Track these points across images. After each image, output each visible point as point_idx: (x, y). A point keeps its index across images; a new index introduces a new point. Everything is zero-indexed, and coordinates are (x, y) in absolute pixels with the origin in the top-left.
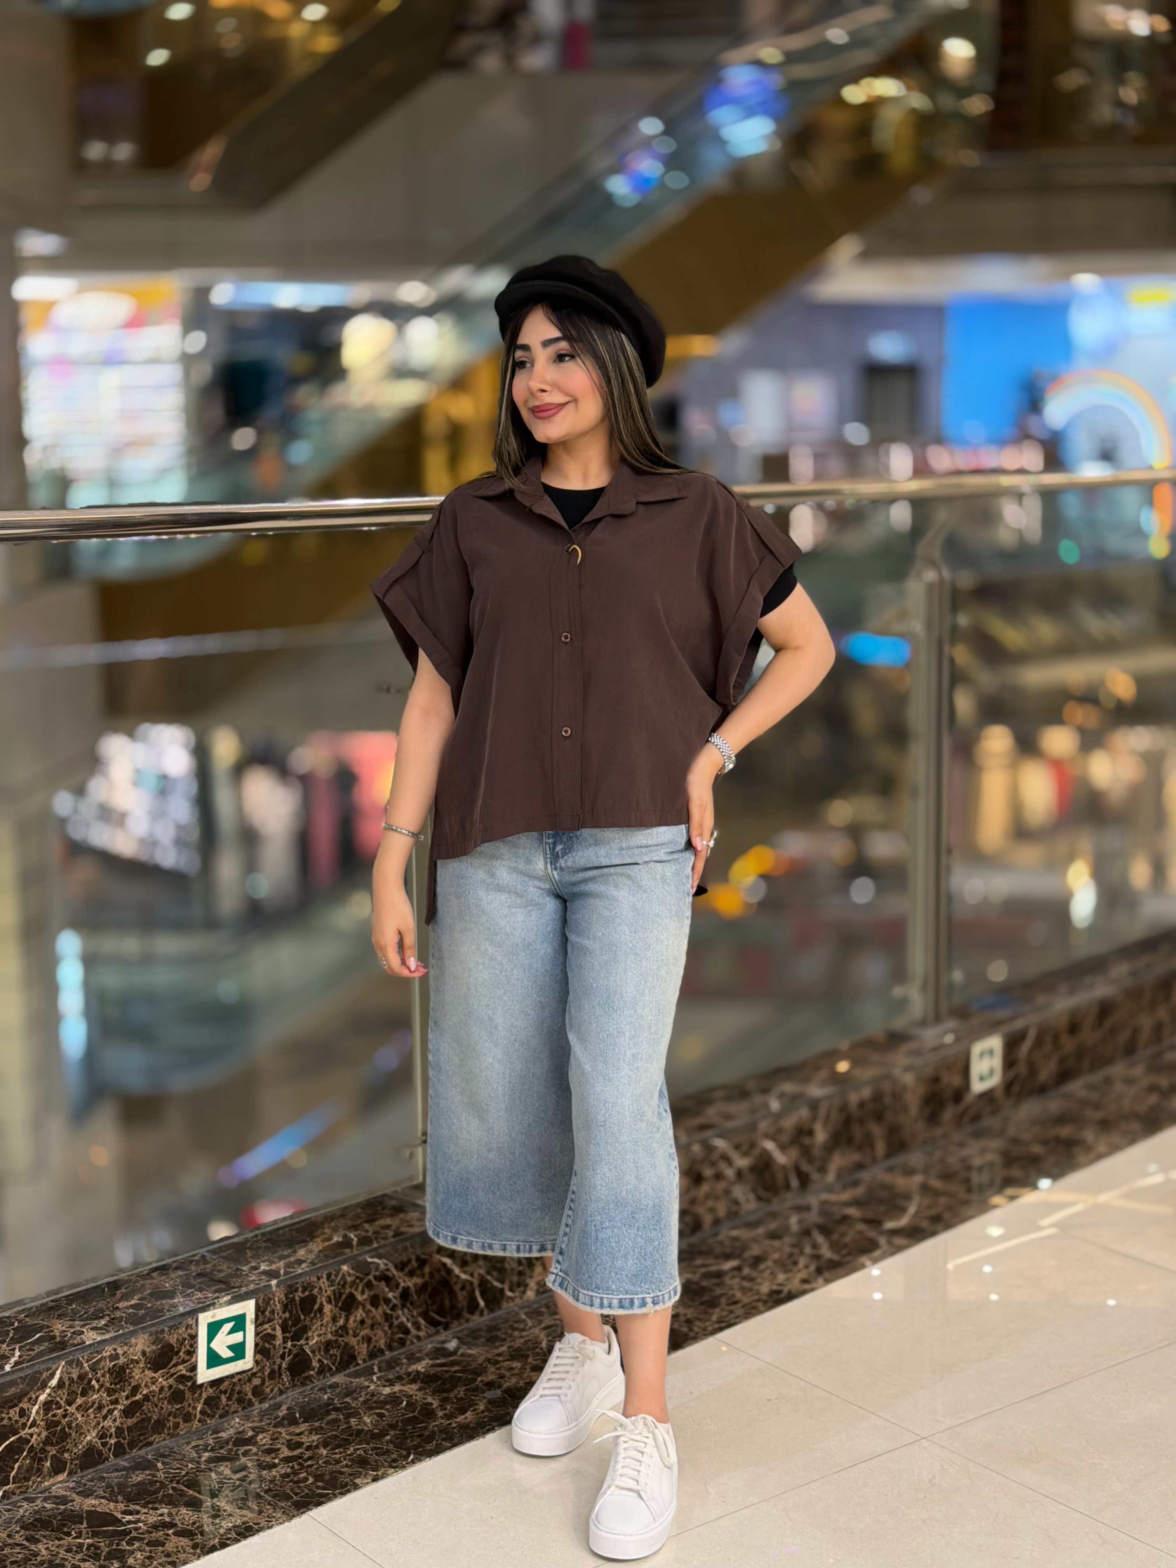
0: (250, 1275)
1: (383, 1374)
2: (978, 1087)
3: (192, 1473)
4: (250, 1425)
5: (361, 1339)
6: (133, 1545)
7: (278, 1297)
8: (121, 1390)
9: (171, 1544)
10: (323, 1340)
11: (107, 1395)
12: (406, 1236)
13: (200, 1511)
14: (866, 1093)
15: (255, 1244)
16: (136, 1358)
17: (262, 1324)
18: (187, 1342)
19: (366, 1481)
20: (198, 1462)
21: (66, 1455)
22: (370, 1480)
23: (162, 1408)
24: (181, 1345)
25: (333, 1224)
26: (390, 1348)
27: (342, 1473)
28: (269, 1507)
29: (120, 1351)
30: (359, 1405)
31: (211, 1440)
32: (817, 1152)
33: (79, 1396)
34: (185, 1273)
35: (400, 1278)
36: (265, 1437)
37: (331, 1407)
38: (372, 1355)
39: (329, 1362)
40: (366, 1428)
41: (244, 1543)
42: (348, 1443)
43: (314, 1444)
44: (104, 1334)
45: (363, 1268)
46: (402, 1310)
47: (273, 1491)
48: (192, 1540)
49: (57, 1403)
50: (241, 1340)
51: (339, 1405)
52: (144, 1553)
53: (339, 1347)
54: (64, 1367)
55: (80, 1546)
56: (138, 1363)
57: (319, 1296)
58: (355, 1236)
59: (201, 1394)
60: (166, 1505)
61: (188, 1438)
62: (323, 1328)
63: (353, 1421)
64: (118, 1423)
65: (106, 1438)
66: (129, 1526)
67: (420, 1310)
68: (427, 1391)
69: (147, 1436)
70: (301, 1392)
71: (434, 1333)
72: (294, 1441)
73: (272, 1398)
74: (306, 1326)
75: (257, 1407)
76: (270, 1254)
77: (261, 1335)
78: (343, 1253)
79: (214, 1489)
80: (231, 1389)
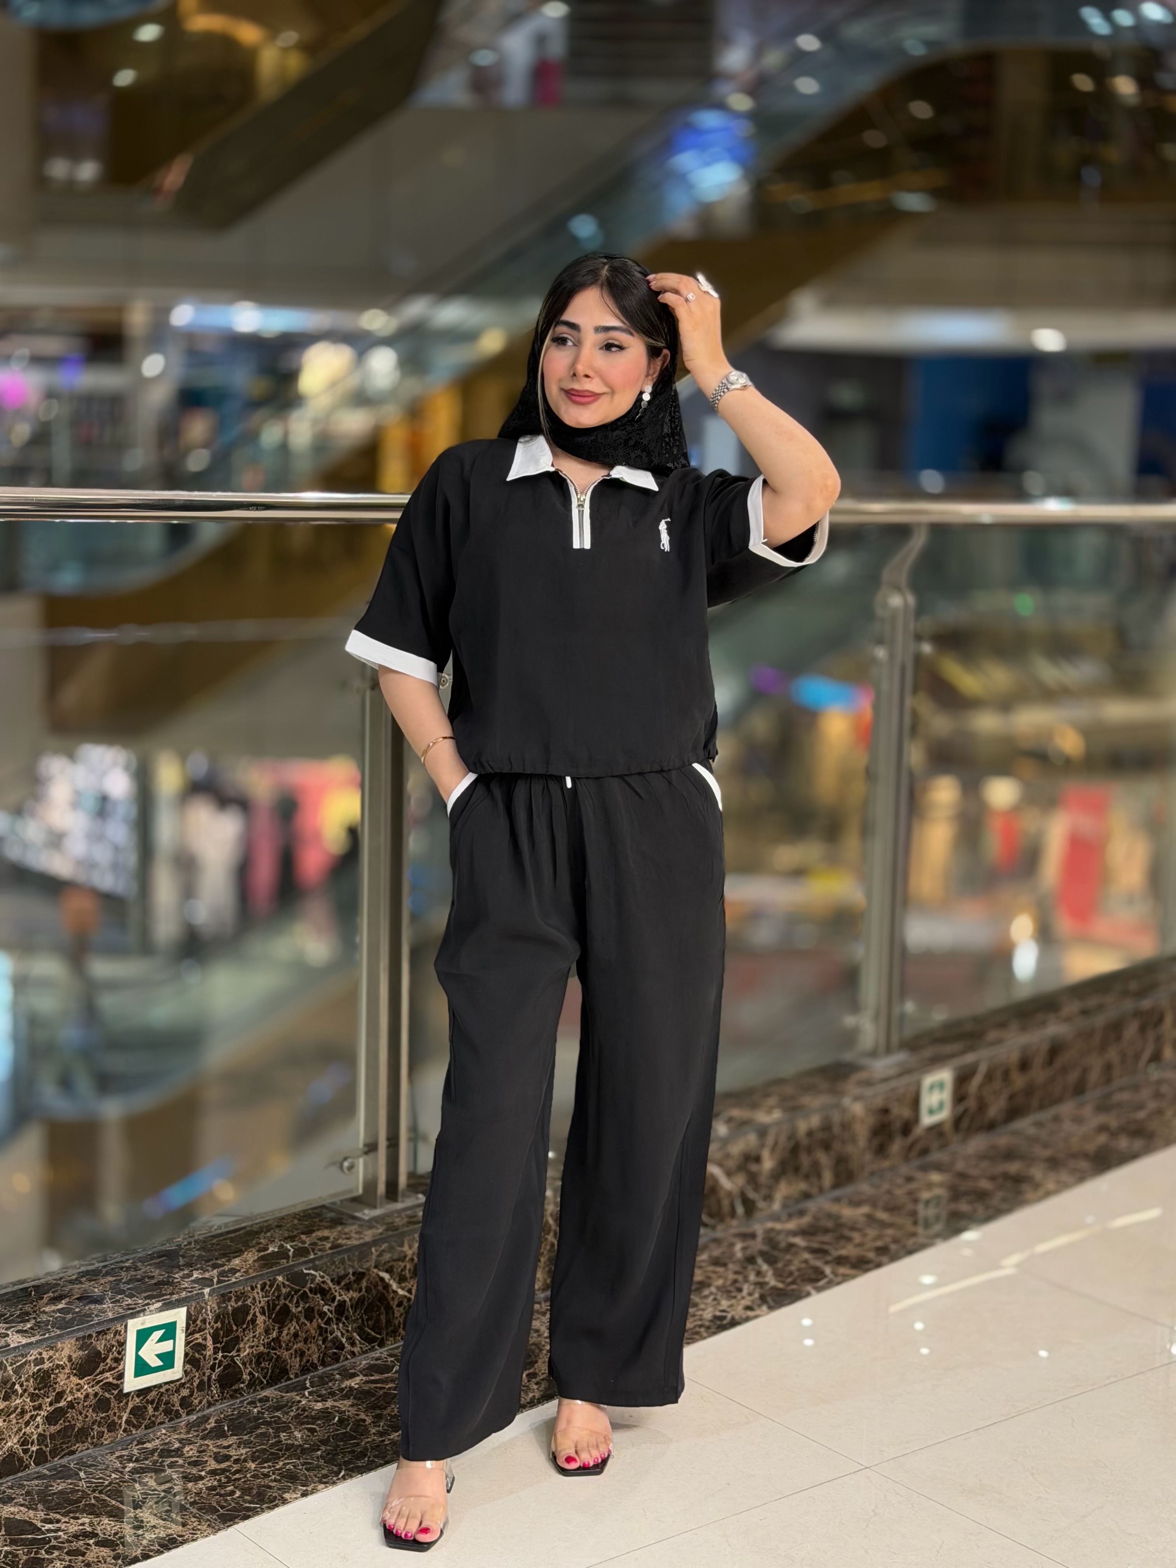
0: (183, 1283)
1: (315, 1389)
2: (927, 1120)
3: (115, 1484)
4: (177, 1436)
5: (293, 1353)
6: (52, 1553)
7: (210, 1306)
8: (45, 1396)
9: (92, 1554)
10: (255, 1352)
11: (30, 1401)
12: (344, 1247)
13: (122, 1522)
14: (815, 1121)
15: (188, 1252)
16: (62, 1363)
17: (192, 1333)
18: (115, 1348)
19: (295, 1496)
20: (122, 1473)
22: (299, 1496)
23: (87, 1417)
24: (108, 1352)
25: (269, 1234)
26: (324, 1364)
27: (270, 1487)
28: (193, 1519)
29: (45, 1355)
30: (289, 1420)
31: (135, 1451)
32: (763, 1179)
33: (1, 1400)
34: (114, 1278)
35: (336, 1291)
36: (192, 1449)
37: (261, 1421)
38: (304, 1370)
39: (260, 1375)
40: (296, 1443)
41: (167, 1555)
42: (275, 1458)
43: (243, 1457)
44: (30, 1337)
45: (297, 1278)
46: (337, 1324)
47: (199, 1503)
48: (113, 1550)
50: (171, 1349)
51: (269, 1419)
52: (63, 1562)
53: (271, 1360)
56: (63, 1368)
57: (253, 1307)
58: (291, 1246)
59: (127, 1403)
60: (87, 1514)
61: (112, 1448)
62: (255, 1339)
63: (283, 1435)
64: (40, 1430)
65: (28, 1445)
66: (48, 1535)
67: (355, 1325)
68: (360, 1407)
69: (70, 1444)
70: (229, 1405)
71: (369, 1349)
72: (221, 1454)
73: (200, 1410)
74: (238, 1336)
75: (185, 1419)
76: (203, 1262)
77: (191, 1344)
78: (278, 1263)
79: (137, 1500)
80: (158, 1399)
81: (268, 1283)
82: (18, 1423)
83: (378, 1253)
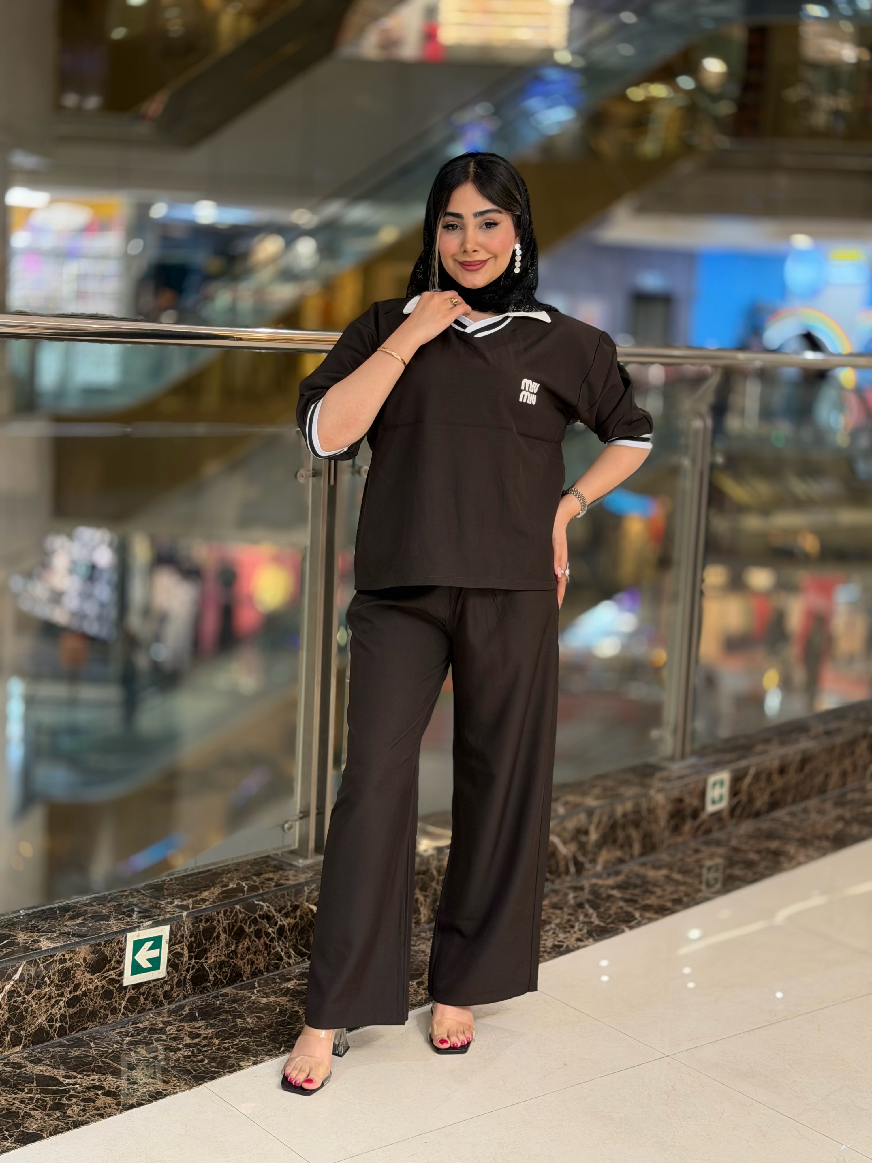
0: (167, 907)
1: (261, 988)
2: (711, 808)
4: (161, 1019)
5: (246, 962)
6: (71, 1100)
7: (187, 925)
8: (66, 986)
9: (100, 1101)
10: (218, 960)
11: (56, 989)
12: (285, 886)
13: (122, 1079)
14: (629, 806)
15: (171, 886)
16: (79, 963)
17: (173, 945)
18: (117, 954)
19: (248, 1064)
20: (121, 1044)
21: (22, 1033)
22: (251, 1064)
23: (96, 1003)
24: (113, 956)
25: (229, 875)
26: (268, 971)
27: (230, 1057)
28: (174, 1079)
29: (67, 957)
30: (243, 1010)
31: (131, 1029)
32: (590, 847)
33: (34, 988)
34: (117, 903)
35: (278, 918)
36: (172, 1029)
37: (222, 1010)
38: (254, 974)
39: (221, 977)
40: (248, 1026)
41: (155, 1103)
42: (233, 1036)
43: (209, 1035)
44: (56, 943)
45: (251, 908)
46: (278, 942)
47: (177, 1067)
48: (116, 1099)
49: (18, 992)
50: (158, 955)
51: (228, 1009)
52: (79, 1107)
53: (230, 967)
54: (25, 965)
55: (31, 1099)
56: (80, 967)
57: (218, 927)
58: (246, 884)
59: (125, 994)
60: (97, 1073)
61: (113, 1026)
62: (219, 951)
63: (239, 1021)
64: (62, 1011)
65: (53, 1022)
66: (68, 1087)
67: (291, 943)
68: (295, 1002)
69: (83, 1022)
70: (200, 998)
71: (301, 961)
72: (194, 1033)
73: (177, 1001)
74: (206, 948)
75: (167, 1007)
76: (182, 894)
77: (173, 953)
78: (237, 896)
79: (133, 1064)
80: (148, 992)
81: (229, 910)
82: (46, 1006)
83: (308, 891)
